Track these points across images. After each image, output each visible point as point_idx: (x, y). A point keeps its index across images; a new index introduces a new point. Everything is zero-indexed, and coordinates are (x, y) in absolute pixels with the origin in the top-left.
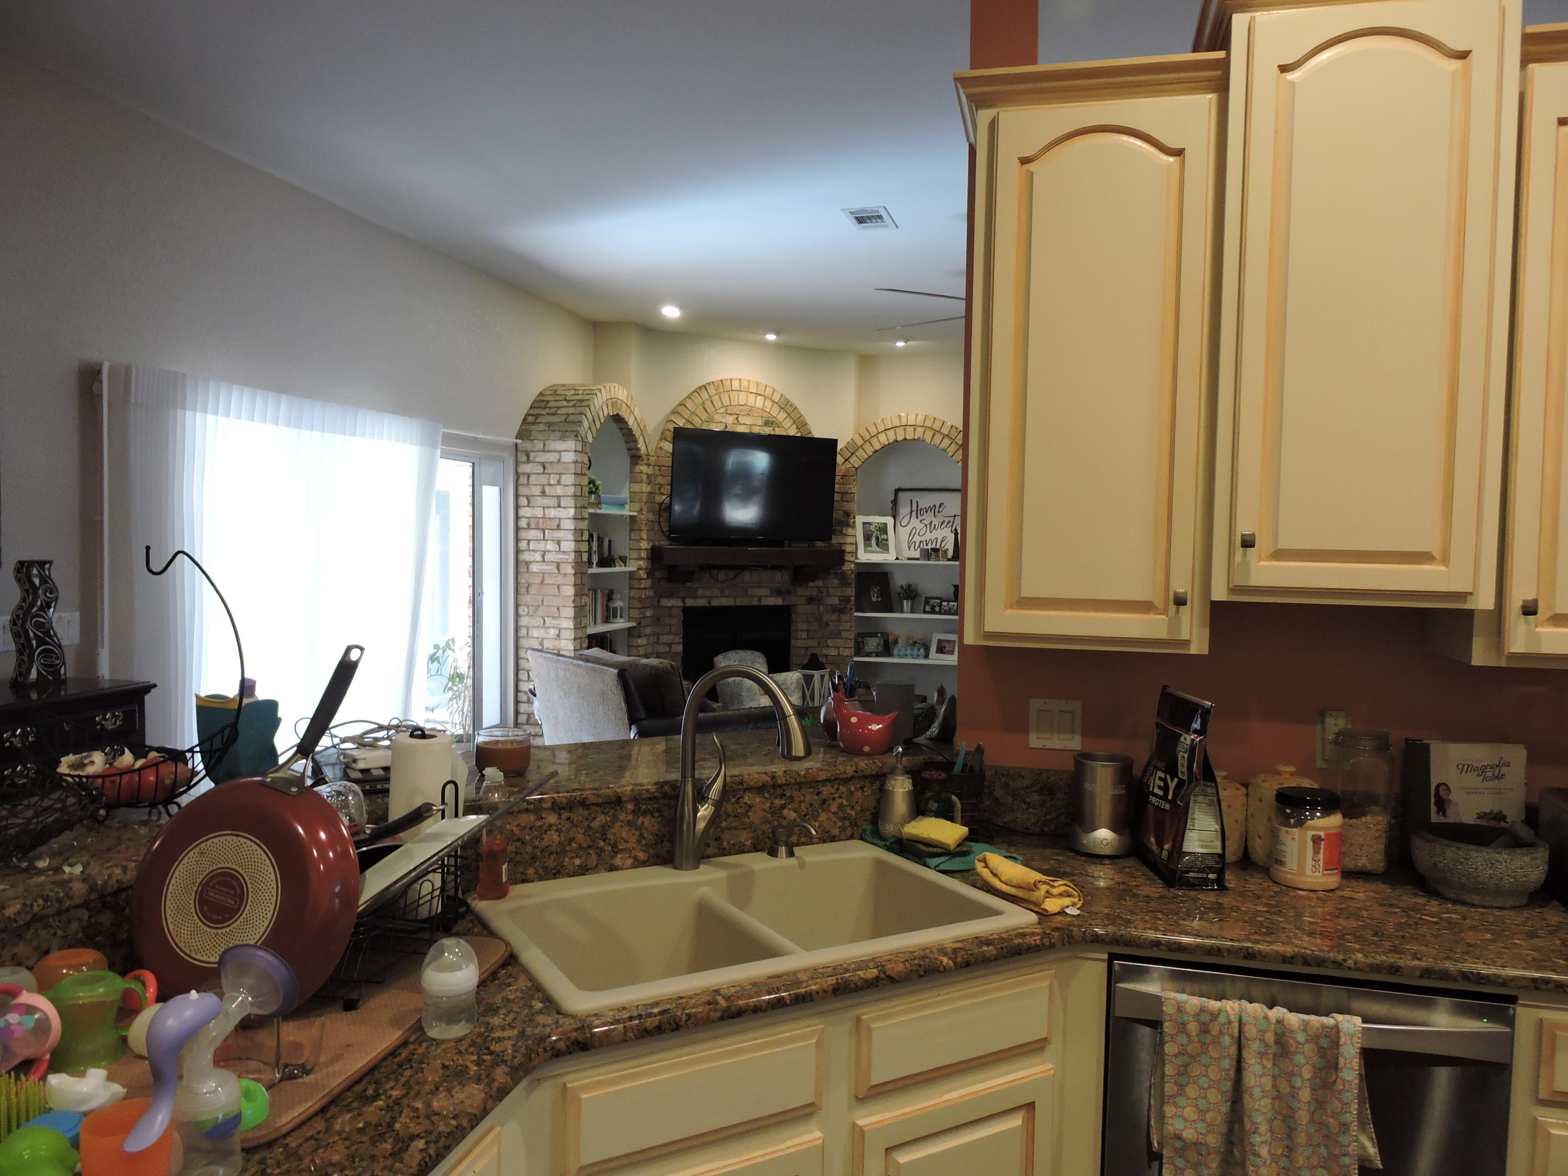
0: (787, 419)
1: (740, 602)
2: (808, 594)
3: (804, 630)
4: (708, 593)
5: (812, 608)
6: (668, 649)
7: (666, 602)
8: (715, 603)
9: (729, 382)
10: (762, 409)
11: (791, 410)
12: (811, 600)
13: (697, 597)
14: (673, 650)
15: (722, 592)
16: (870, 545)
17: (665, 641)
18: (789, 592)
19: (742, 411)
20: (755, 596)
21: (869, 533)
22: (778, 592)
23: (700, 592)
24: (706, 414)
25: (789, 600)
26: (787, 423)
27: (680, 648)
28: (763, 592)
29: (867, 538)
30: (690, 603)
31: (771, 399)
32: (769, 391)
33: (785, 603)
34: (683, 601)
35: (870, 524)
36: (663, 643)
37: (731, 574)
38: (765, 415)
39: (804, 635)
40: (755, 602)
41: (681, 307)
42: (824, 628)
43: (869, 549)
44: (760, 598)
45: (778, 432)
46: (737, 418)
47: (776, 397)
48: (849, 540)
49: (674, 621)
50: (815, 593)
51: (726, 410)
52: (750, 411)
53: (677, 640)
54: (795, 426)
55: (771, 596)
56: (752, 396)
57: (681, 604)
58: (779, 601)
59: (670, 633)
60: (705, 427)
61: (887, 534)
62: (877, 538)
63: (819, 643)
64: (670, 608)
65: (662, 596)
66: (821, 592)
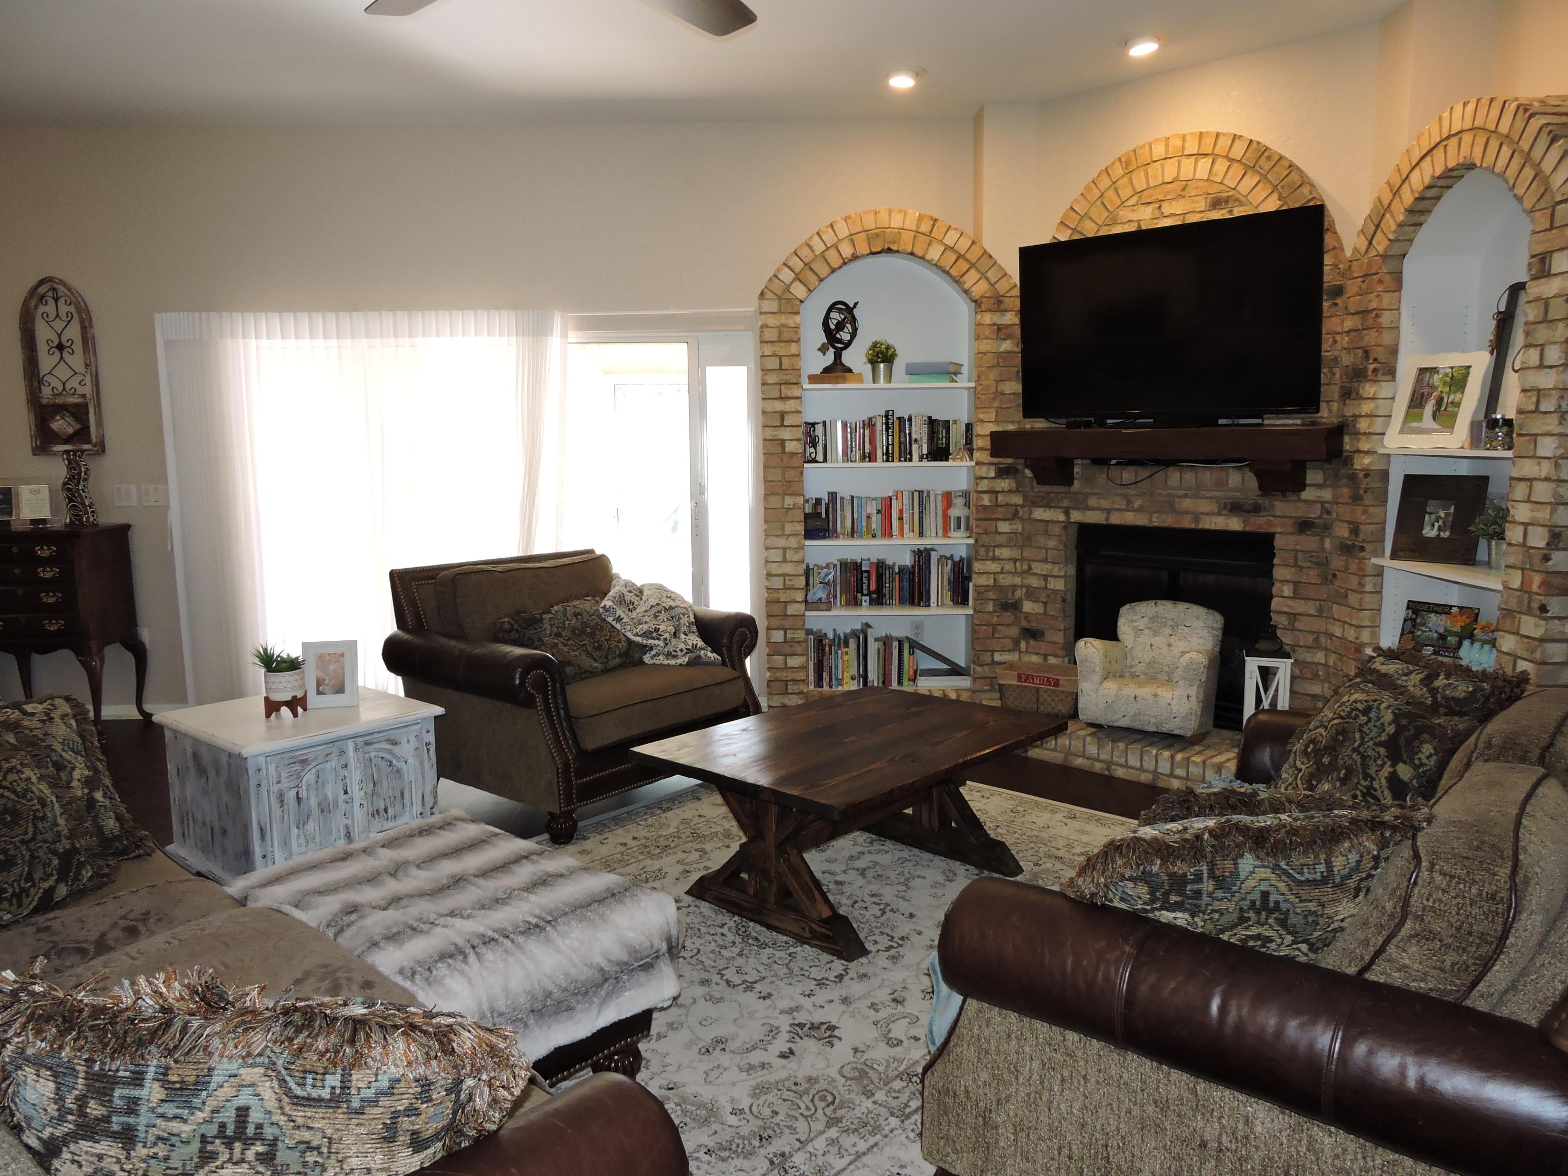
0: (1261, 185)
1: (1157, 521)
2: (1299, 514)
3: (1287, 581)
4: (1105, 504)
5: (1308, 542)
6: (1042, 583)
7: (1040, 514)
8: (1115, 519)
9: (1147, 148)
10: (1208, 180)
11: (1267, 166)
12: (1304, 526)
13: (1087, 508)
14: (1050, 586)
15: (1129, 502)
16: (1420, 418)
17: (1039, 572)
18: (1256, 509)
19: (1168, 193)
20: (1187, 513)
21: (1426, 391)
22: (1235, 508)
23: (1092, 502)
24: (1107, 214)
25: (1258, 524)
26: (1261, 193)
27: (1059, 585)
28: (1204, 506)
29: (1417, 401)
30: (1076, 516)
31: (1226, 157)
32: (1224, 143)
33: (1248, 529)
34: (1067, 513)
35: (1434, 370)
36: (1036, 574)
37: (1144, 473)
38: (1214, 189)
39: (1287, 590)
40: (1187, 523)
41: (917, 74)
42: (1332, 583)
43: (1415, 425)
44: (1197, 517)
45: (1238, 212)
46: (1160, 207)
47: (1238, 151)
48: (1366, 407)
49: (1052, 543)
50: (1314, 513)
51: (1140, 198)
52: (1183, 188)
53: (1055, 572)
54: (1275, 195)
55: (1219, 514)
56: (1188, 163)
57: (1062, 518)
58: (1235, 524)
59: (1045, 561)
60: (1103, 232)
61: (1463, 393)
62: (1440, 401)
63: (1320, 610)
64: (1047, 521)
65: (1035, 504)
66: (1329, 513)
